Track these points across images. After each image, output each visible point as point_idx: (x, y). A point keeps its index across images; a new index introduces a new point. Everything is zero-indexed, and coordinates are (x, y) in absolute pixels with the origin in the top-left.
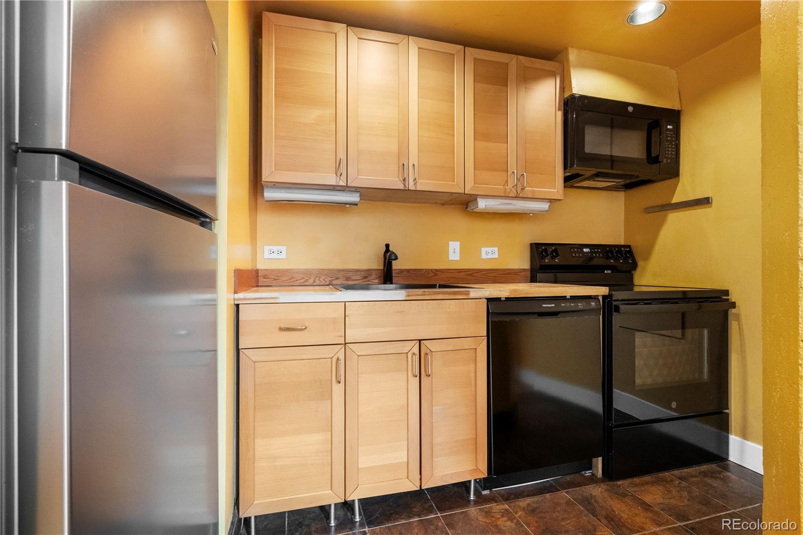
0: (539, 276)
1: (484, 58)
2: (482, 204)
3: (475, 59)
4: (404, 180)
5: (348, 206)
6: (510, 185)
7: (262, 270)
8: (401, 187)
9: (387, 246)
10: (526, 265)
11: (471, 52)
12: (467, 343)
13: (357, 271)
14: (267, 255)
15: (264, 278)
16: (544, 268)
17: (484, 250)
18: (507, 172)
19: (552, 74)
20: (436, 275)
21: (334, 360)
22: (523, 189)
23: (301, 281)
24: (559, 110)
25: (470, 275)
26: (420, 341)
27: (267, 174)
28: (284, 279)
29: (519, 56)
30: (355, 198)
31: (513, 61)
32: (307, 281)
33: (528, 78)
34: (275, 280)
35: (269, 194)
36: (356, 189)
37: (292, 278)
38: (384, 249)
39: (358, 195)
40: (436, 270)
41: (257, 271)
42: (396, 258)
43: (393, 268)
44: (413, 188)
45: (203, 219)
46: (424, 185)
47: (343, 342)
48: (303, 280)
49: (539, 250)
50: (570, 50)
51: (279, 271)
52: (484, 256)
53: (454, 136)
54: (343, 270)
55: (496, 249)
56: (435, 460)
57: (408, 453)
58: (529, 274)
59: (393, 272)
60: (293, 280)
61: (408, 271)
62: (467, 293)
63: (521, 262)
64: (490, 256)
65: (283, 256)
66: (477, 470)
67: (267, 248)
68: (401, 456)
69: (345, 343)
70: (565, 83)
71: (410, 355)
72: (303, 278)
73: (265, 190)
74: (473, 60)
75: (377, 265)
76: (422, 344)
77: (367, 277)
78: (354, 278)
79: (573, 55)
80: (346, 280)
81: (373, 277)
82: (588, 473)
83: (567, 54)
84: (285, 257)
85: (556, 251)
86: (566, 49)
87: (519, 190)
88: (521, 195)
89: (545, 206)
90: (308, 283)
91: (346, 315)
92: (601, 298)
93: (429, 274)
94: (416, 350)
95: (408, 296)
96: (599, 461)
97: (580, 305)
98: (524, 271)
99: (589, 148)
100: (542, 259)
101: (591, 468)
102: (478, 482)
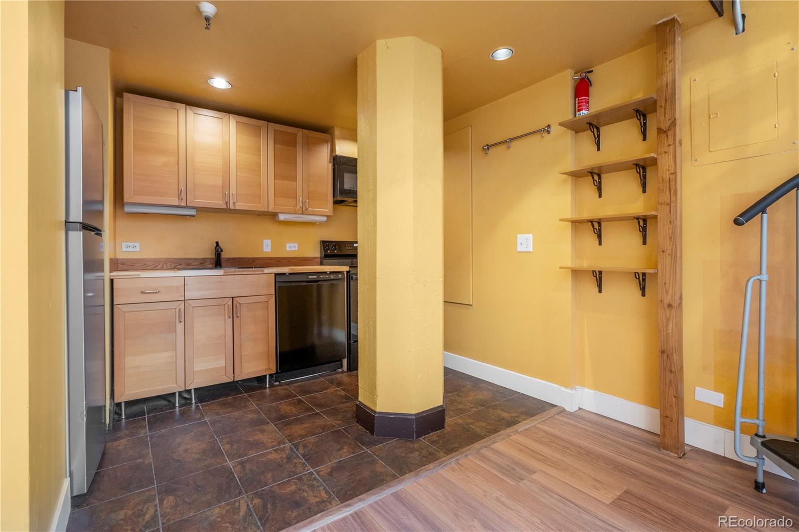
0: (325, 261)
1: (282, 130)
2: (282, 217)
3: (275, 130)
4: (227, 203)
5: (188, 217)
6: (298, 207)
7: (120, 259)
8: (225, 207)
9: (217, 243)
10: (318, 255)
11: (272, 126)
12: (262, 299)
13: (195, 259)
14: (124, 249)
15: (122, 265)
16: (327, 256)
17: (288, 245)
18: (296, 198)
19: (326, 141)
20: (254, 261)
21: (178, 309)
22: (307, 209)
23: (152, 267)
24: (330, 162)
25: (278, 261)
26: (233, 298)
27: (127, 198)
28: (138, 265)
29: (304, 130)
30: (193, 212)
31: (300, 132)
32: (157, 266)
33: (310, 145)
34: (132, 266)
35: (127, 209)
36: (193, 208)
37: (145, 264)
38: (215, 245)
39: (195, 210)
40: (254, 258)
41: (117, 259)
42: (222, 251)
43: (222, 257)
44: (233, 208)
45: (97, 232)
46: (240, 206)
47: (183, 299)
48: (154, 266)
49: (325, 244)
50: (336, 128)
51: (134, 260)
52: (288, 249)
53: (261, 176)
54: (185, 259)
55: (296, 245)
56: (242, 364)
57: (226, 361)
58: (319, 260)
59: (222, 260)
60: (146, 266)
61: (234, 259)
62: (263, 271)
63: (315, 252)
64: (293, 249)
65: (138, 249)
66: (269, 369)
67: (124, 244)
68: (222, 363)
69: (185, 300)
70: (333, 149)
71: (226, 306)
72: (153, 264)
73: (125, 207)
74: (273, 132)
75: (210, 255)
76: (234, 300)
77: (203, 263)
78: (193, 264)
79: (337, 132)
80: (187, 265)
81: (207, 263)
82: (340, 370)
83: (334, 130)
84: (139, 250)
85: (335, 246)
86: (334, 127)
87: (304, 210)
88: (305, 213)
89: (325, 219)
90: (157, 268)
91: (186, 283)
92: (345, 273)
93: (249, 260)
94: (230, 303)
95: (225, 273)
96: (345, 361)
97: (332, 277)
98: (315, 258)
99: (347, 186)
100: (325, 251)
101: (341, 367)
102: (271, 375)
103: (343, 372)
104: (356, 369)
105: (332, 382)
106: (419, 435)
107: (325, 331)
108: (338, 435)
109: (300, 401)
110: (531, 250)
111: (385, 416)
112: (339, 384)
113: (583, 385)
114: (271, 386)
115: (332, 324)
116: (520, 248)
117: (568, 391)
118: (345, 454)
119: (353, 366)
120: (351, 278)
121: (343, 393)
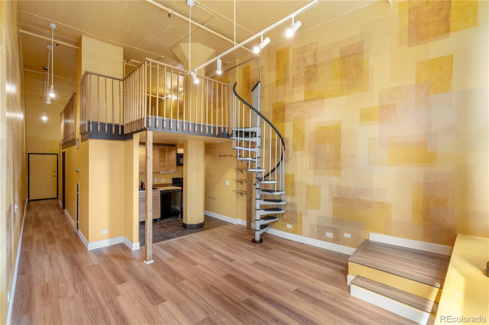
1: (161, 148)
2: (161, 173)
6: (166, 169)
11: (159, 147)
16: (174, 183)
17: (162, 180)
18: (165, 167)
19: (174, 149)
24: (176, 156)
25: (159, 185)
31: (167, 148)
33: (170, 151)
49: (174, 179)
52: (162, 181)
55: (165, 180)
58: (172, 184)
62: (157, 190)
63: (171, 182)
64: (163, 181)
66: (159, 217)
70: (177, 151)
74: (159, 149)
79: (178, 146)
85: (177, 179)
88: (168, 171)
89: (174, 172)
92: (180, 189)
96: (180, 215)
97: (176, 191)
98: (171, 183)
99: (181, 163)
100: (174, 181)
101: (179, 217)
102: (159, 219)
103: (179, 218)
104: (183, 217)
105: (176, 220)
106: (196, 229)
107: (173, 207)
108: (178, 229)
109: (168, 224)
110: (229, 185)
111: (189, 225)
112: (178, 221)
113: (239, 218)
114: (159, 222)
115: (175, 204)
116: (227, 184)
117: (235, 220)
118: (180, 232)
119: (182, 217)
120: (182, 190)
121: (179, 222)
